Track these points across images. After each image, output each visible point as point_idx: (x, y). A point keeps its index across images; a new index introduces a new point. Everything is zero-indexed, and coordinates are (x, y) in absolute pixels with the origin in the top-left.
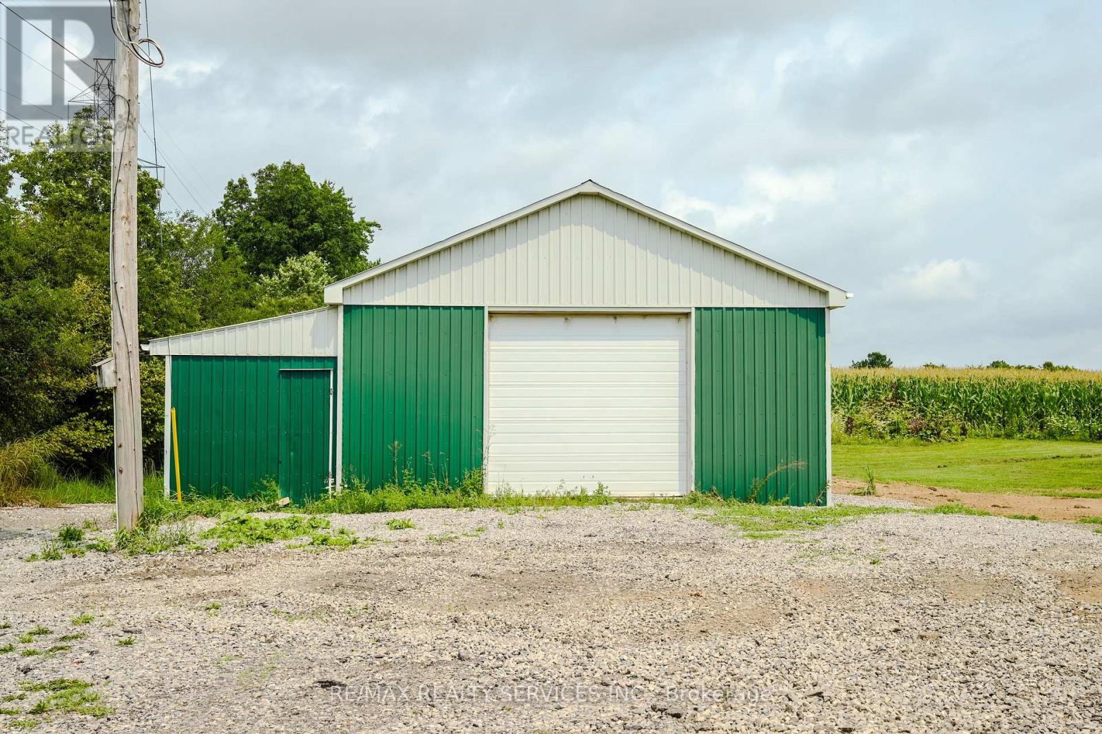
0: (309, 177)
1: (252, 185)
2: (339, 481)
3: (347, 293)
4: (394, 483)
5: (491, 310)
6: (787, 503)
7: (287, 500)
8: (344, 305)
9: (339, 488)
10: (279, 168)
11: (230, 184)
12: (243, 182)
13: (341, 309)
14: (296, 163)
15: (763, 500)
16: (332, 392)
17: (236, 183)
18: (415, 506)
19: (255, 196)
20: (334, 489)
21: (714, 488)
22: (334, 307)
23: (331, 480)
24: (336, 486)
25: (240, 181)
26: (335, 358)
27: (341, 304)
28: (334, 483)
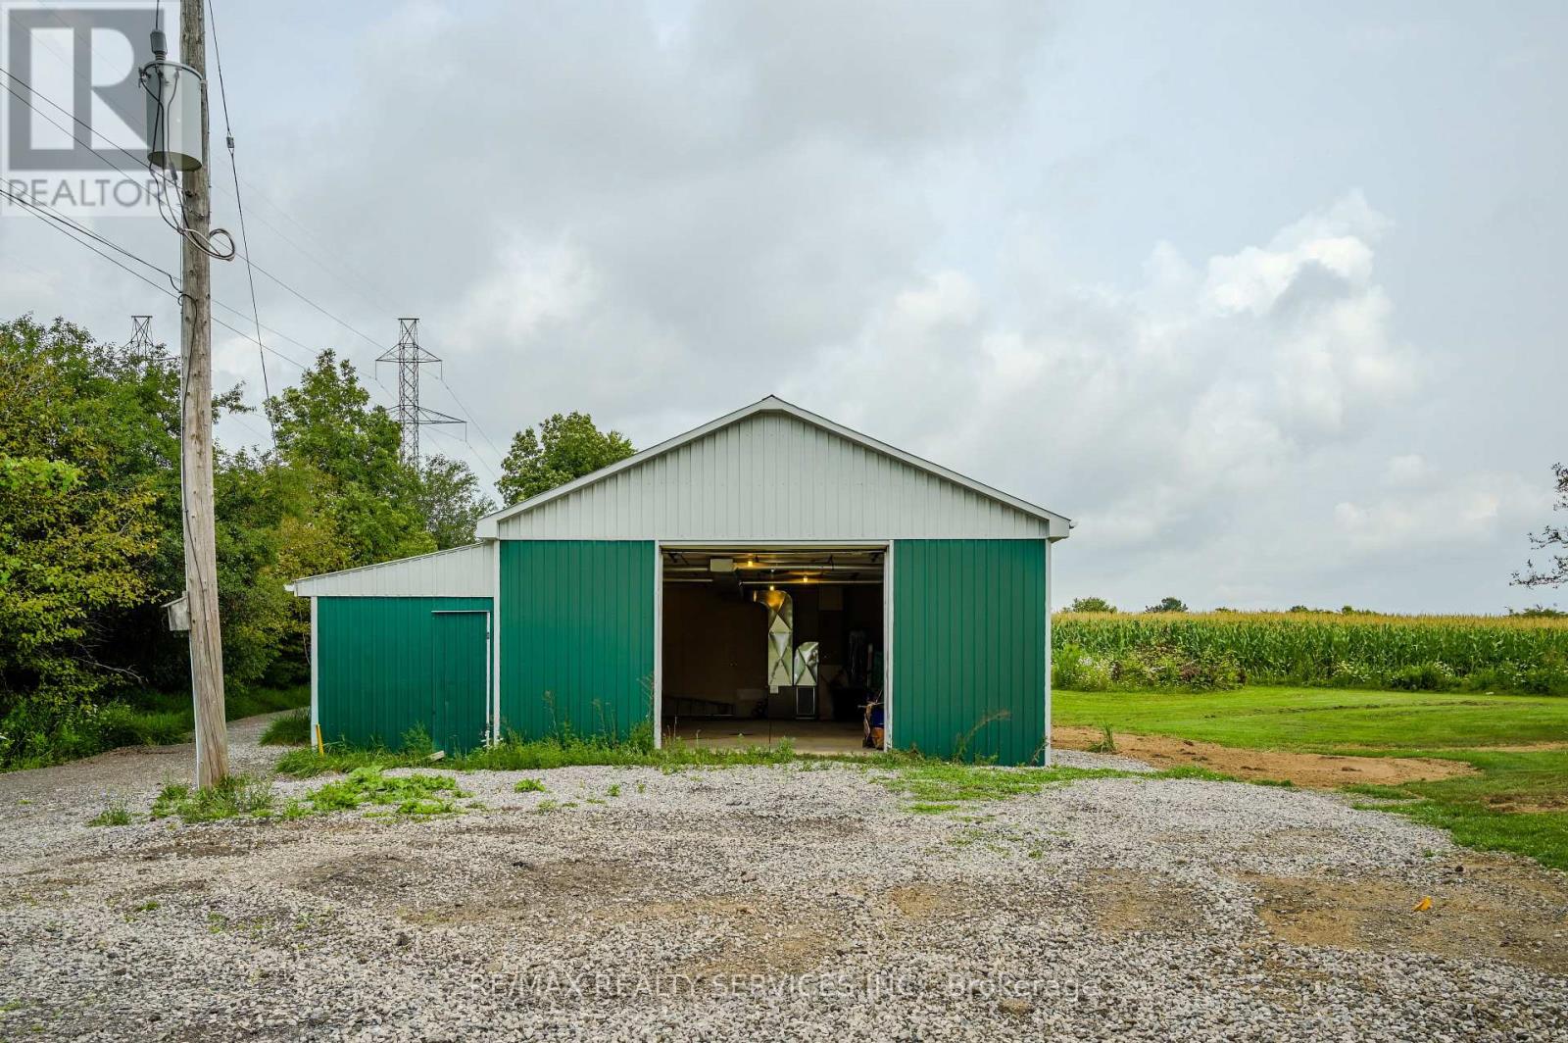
0: (594, 427)
1: (538, 434)
2: (497, 733)
3: (504, 527)
4: (554, 737)
5: (662, 544)
6: (997, 763)
7: (440, 754)
8: (501, 541)
9: (496, 741)
10: (565, 419)
11: (518, 435)
12: (530, 433)
13: (497, 545)
14: (583, 414)
15: (969, 759)
16: (489, 636)
17: (524, 434)
18: (572, 763)
19: (541, 446)
20: (492, 742)
21: (915, 745)
22: (490, 542)
23: (488, 732)
24: (494, 740)
25: (527, 432)
26: (492, 598)
27: (497, 540)
28: (491, 735)
